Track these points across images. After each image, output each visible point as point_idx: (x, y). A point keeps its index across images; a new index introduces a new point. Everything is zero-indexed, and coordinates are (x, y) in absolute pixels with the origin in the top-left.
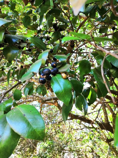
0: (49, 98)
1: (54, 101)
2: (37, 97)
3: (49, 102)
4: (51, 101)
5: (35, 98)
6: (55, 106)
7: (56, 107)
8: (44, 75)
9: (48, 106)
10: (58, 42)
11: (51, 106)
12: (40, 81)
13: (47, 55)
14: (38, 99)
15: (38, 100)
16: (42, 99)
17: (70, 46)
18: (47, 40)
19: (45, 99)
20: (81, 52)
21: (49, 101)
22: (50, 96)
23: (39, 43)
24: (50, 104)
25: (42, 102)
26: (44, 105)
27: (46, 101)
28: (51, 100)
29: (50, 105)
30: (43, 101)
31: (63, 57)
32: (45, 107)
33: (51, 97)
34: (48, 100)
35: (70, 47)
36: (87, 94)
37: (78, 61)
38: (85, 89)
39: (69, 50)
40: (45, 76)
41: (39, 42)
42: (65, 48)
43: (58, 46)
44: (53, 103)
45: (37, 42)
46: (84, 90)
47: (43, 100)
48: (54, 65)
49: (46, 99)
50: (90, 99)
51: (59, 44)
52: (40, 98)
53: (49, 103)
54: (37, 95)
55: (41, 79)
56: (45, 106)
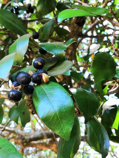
0: (38, 134)
1: (49, 140)
2: (11, 132)
3: (39, 144)
4: (41, 141)
5: (8, 136)
6: (53, 150)
7: (53, 153)
8: (18, 85)
9: (36, 152)
10: (50, 16)
11: (43, 152)
12: (11, 96)
13: (26, 44)
14: (13, 137)
15: (13, 140)
16: (22, 136)
17: (76, 23)
18: (28, 12)
19: (28, 137)
20: (103, 33)
21: (38, 142)
22: (40, 130)
23: (10, 22)
24: (40, 148)
25: (23, 143)
26: (28, 150)
27: (31, 140)
28: (41, 138)
29: (41, 150)
30: (26, 142)
31: (58, 46)
32: (29, 154)
33: (43, 132)
34: (36, 139)
35: (76, 25)
36: (112, 118)
37: (90, 54)
38: (108, 109)
39: (73, 31)
40: (20, 87)
41: (10, 19)
42: (66, 28)
43: (51, 24)
44: (47, 146)
45: (7, 20)
46: (105, 111)
47: (24, 139)
48: (39, 64)
49: (32, 137)
50: (117, 129)
51: (53, 20)
52: (19, 135)
53: (38, 146)
54: (12, 129)
55: (11, 93)
56: (30, 152)
